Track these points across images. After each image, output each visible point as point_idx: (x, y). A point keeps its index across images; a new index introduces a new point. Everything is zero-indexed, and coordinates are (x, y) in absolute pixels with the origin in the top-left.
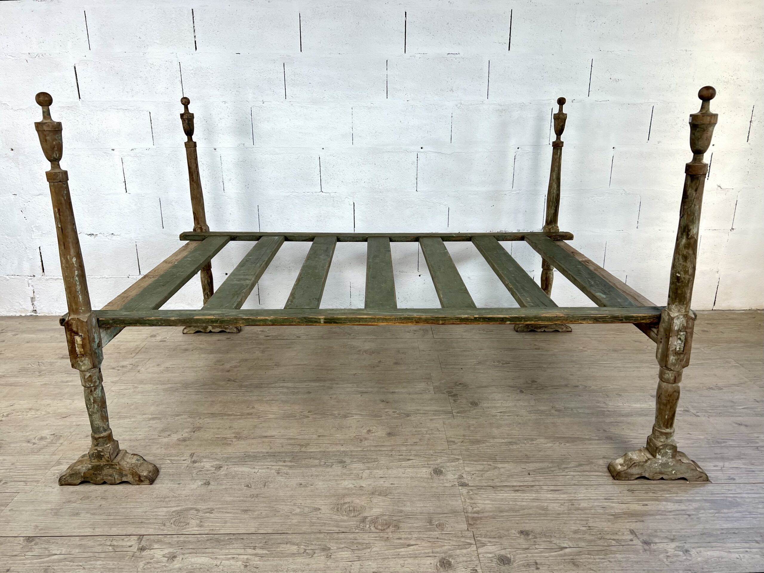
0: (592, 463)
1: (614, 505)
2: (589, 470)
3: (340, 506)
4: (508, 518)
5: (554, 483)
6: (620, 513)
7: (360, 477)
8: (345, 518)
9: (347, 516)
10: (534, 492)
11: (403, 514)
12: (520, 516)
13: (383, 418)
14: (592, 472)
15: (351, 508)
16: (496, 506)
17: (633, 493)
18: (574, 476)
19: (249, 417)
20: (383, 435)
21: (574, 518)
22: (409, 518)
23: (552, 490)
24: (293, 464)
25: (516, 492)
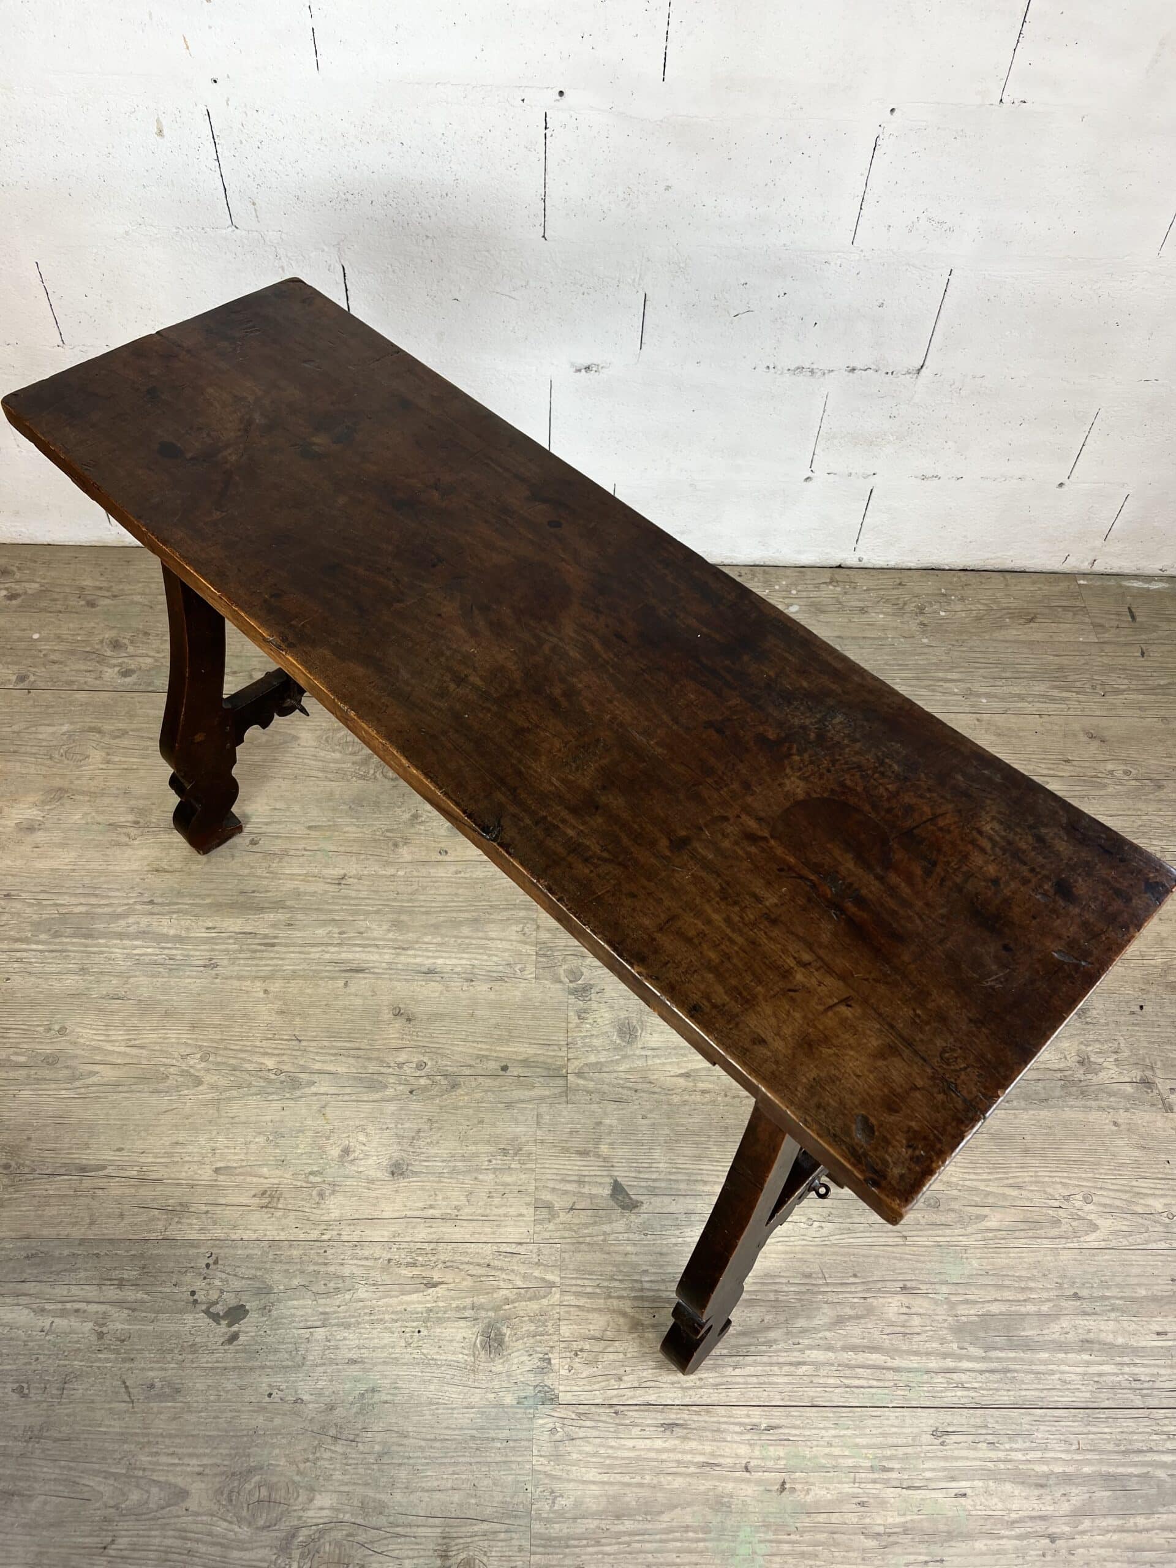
0: (870, 1311)
1: (890, 1492)
2: (856, 1341)
3: (236, 1484)
4: (629, 1544)
5: (763, 1397)
6: (895, 1526)
7: (299, 1359)
8: (244, 1532)
9: (250, 1525)
10: (708, 1434)
11: (382, 1521)
12: (658, 1537)
13: (390, 1092)
14: (865, 1349)
15: (264, 1492)
16: (612, 1490)
17: (942, 1444)
18: (817, 1365)
19: (47, 1073)
20: (379, 1175)
21: (786, 1547)
22: (398, 1535)
23: (754, 1428)
24: (140, 1295)
25: (668, 1433)
